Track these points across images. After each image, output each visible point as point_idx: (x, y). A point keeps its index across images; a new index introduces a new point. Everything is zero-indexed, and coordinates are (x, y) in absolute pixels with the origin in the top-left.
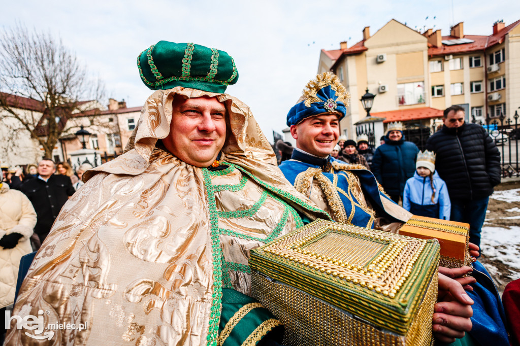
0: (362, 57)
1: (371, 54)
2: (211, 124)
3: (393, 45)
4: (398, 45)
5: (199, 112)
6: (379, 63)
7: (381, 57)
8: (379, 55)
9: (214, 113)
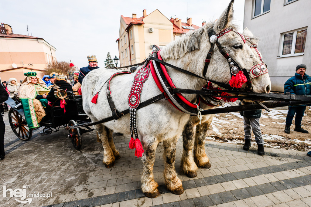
0: (141, 27)
1: (146, 26)
2: (35, 79)
3: (157, 24)
4: (159, 24)
5: (34, 78)
6: (150, 32)
7: (151, 29)
8: (150, 28)
9: (35, 78)
